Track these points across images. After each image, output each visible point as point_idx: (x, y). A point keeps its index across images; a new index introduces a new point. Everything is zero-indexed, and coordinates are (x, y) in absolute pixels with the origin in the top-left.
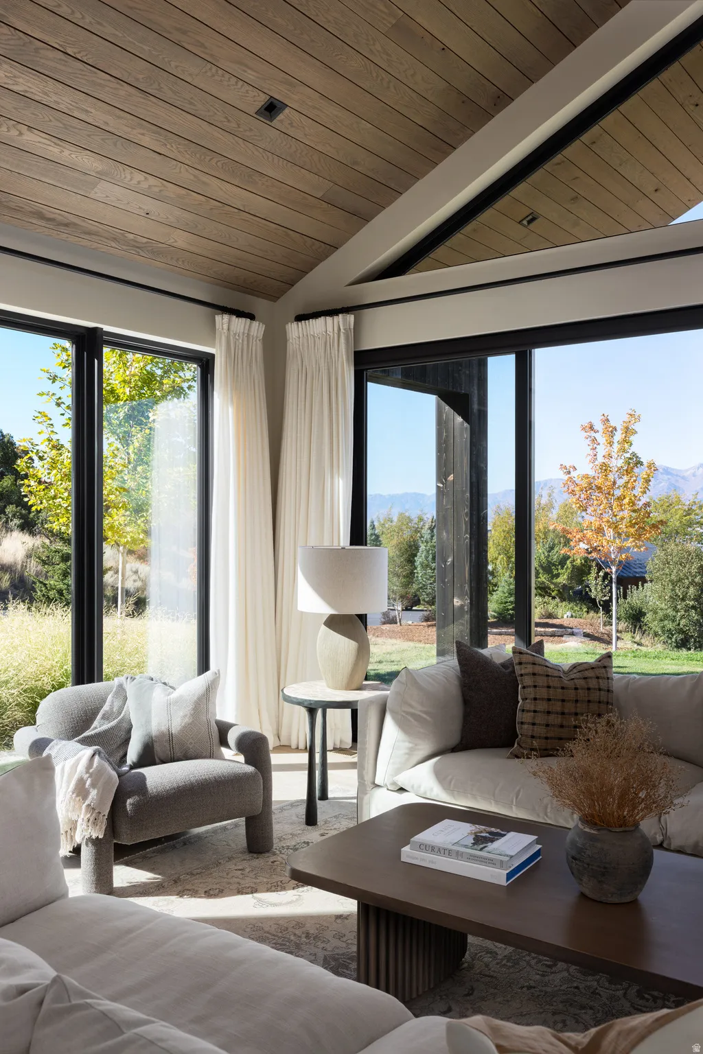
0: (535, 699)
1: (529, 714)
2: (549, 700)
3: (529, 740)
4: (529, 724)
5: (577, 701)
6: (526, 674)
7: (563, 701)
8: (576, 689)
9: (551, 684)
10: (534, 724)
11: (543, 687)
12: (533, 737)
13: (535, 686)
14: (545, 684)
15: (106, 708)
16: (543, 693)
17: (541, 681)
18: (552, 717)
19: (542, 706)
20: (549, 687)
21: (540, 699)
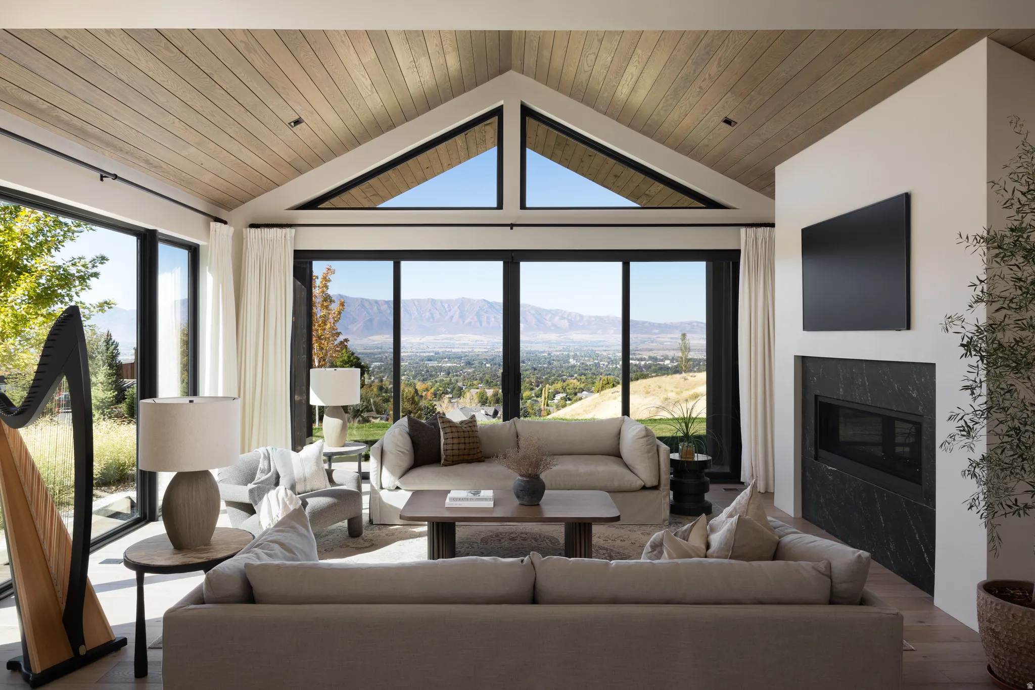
0: (453, 438)
1: (450, 445)
2: (459, 438)
3: (451, 458)
4: (450, 450)
5: (469, 437)
6: (447, 427)
7: (464, 437)
8: (468, 432)
9: (459, 431)
10: (453, 450)
11: (455, 432)
12: (453, 455)
13: (452, 432)
14: (456, 431)
15: (261, 466)
16: (456, 435)
17: (454, 429)
18: (460, 445)
19: (456, 441)
20: (458, 432)
21: (455, 438)
